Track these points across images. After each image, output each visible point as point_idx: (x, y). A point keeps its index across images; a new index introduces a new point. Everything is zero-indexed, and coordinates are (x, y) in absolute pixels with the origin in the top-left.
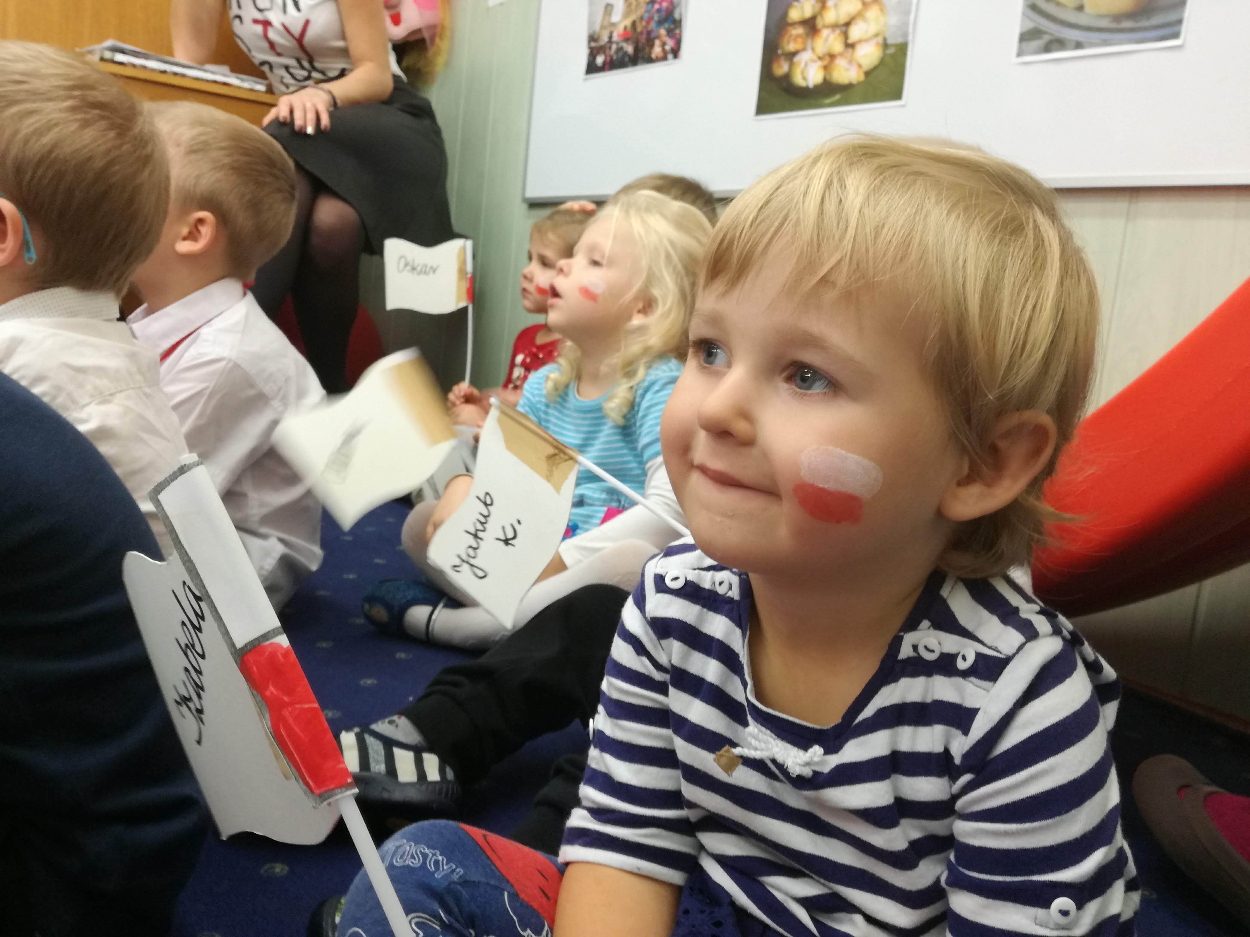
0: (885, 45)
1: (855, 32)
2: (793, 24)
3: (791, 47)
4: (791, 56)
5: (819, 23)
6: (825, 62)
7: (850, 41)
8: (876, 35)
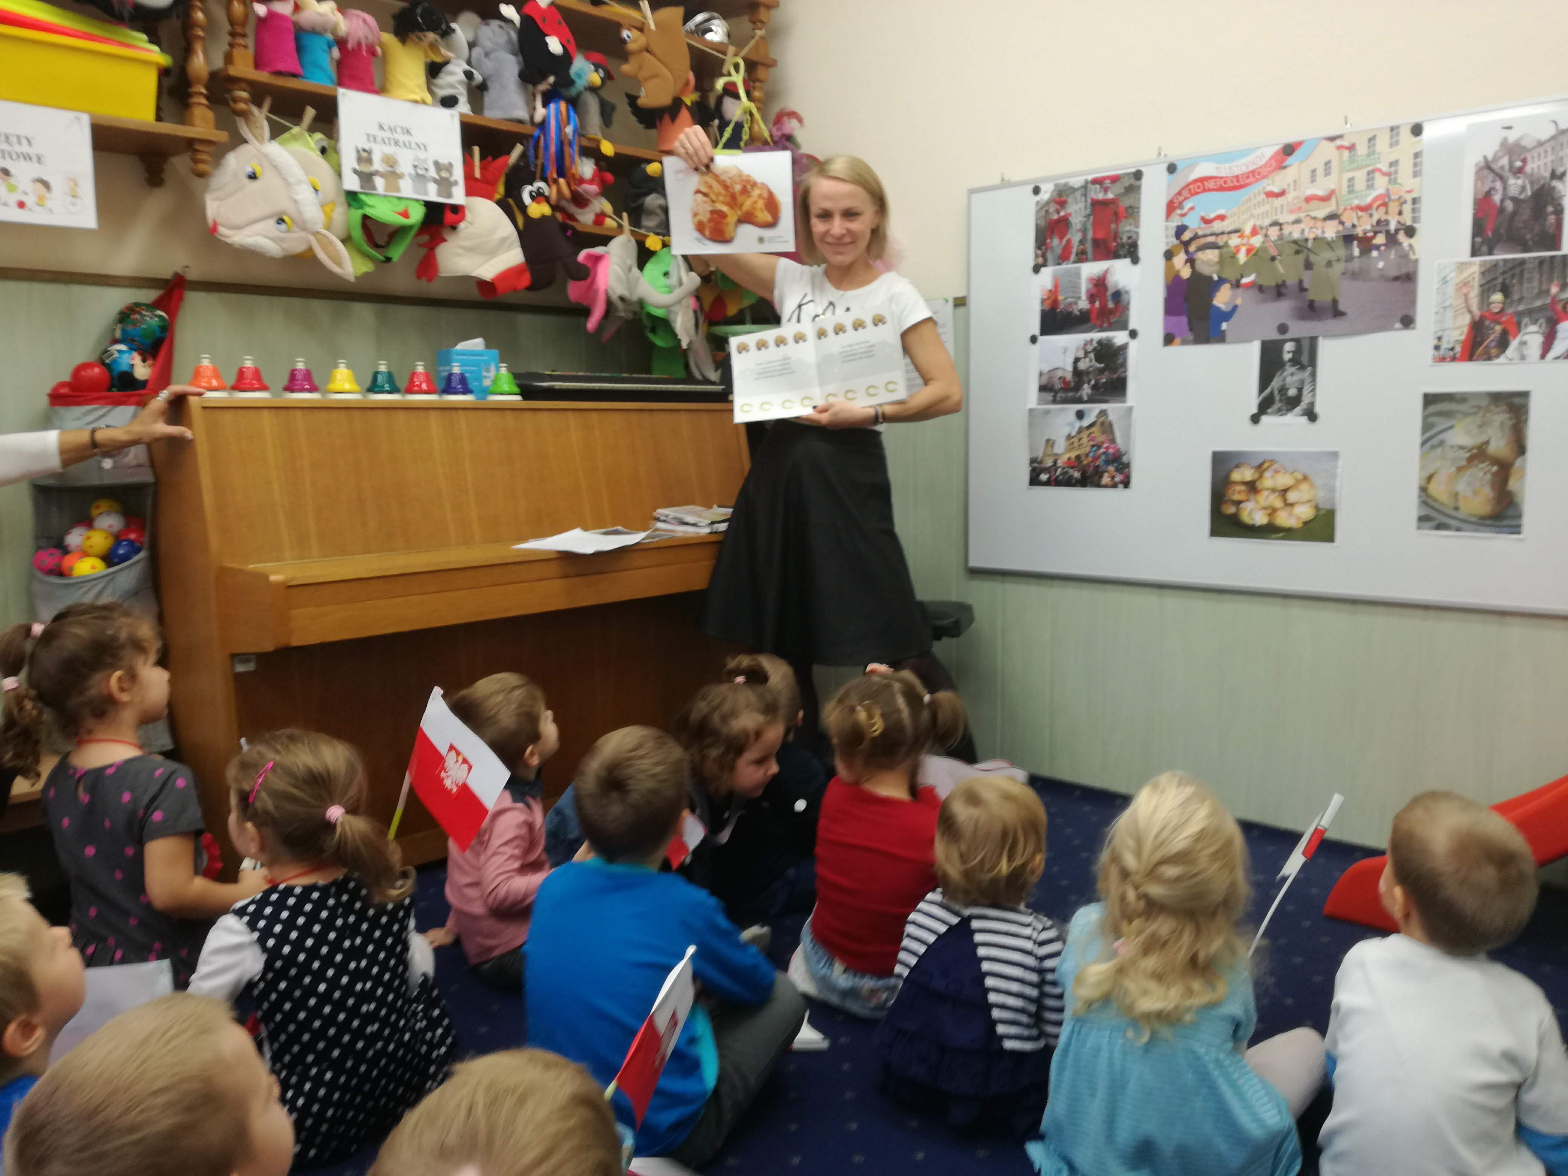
0: (1317, 508)
1: (1292, 496)
2: (1237, 483)
3: (1236, 497)
4: (1238, 503)
5: (1259, 485)
6: (1270, 511)
7: (1288, 501)
8: (1310, 501)
